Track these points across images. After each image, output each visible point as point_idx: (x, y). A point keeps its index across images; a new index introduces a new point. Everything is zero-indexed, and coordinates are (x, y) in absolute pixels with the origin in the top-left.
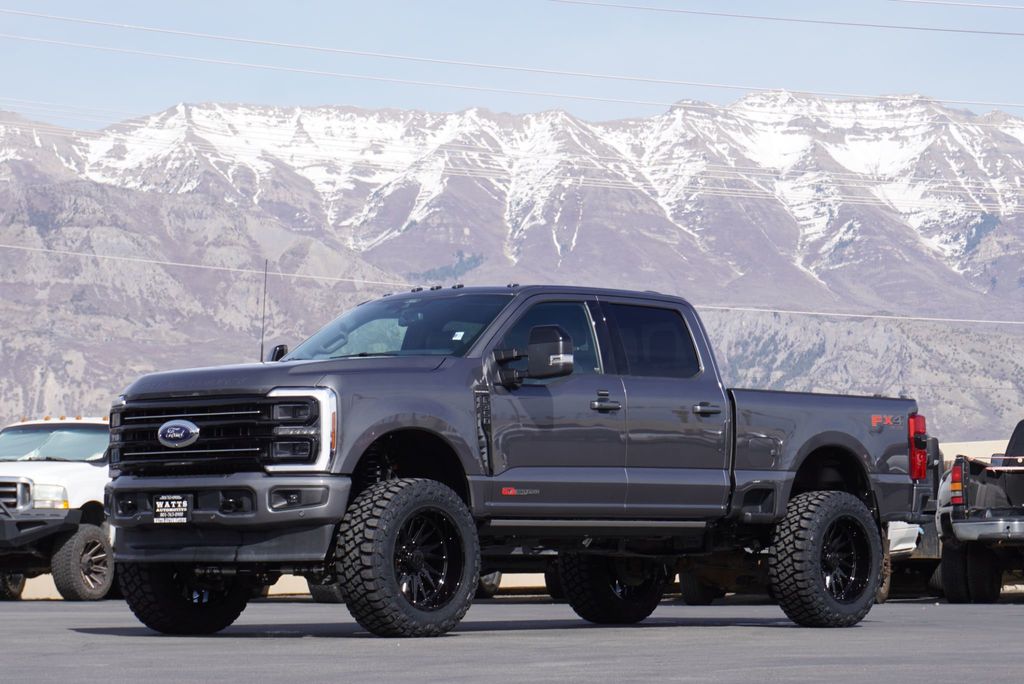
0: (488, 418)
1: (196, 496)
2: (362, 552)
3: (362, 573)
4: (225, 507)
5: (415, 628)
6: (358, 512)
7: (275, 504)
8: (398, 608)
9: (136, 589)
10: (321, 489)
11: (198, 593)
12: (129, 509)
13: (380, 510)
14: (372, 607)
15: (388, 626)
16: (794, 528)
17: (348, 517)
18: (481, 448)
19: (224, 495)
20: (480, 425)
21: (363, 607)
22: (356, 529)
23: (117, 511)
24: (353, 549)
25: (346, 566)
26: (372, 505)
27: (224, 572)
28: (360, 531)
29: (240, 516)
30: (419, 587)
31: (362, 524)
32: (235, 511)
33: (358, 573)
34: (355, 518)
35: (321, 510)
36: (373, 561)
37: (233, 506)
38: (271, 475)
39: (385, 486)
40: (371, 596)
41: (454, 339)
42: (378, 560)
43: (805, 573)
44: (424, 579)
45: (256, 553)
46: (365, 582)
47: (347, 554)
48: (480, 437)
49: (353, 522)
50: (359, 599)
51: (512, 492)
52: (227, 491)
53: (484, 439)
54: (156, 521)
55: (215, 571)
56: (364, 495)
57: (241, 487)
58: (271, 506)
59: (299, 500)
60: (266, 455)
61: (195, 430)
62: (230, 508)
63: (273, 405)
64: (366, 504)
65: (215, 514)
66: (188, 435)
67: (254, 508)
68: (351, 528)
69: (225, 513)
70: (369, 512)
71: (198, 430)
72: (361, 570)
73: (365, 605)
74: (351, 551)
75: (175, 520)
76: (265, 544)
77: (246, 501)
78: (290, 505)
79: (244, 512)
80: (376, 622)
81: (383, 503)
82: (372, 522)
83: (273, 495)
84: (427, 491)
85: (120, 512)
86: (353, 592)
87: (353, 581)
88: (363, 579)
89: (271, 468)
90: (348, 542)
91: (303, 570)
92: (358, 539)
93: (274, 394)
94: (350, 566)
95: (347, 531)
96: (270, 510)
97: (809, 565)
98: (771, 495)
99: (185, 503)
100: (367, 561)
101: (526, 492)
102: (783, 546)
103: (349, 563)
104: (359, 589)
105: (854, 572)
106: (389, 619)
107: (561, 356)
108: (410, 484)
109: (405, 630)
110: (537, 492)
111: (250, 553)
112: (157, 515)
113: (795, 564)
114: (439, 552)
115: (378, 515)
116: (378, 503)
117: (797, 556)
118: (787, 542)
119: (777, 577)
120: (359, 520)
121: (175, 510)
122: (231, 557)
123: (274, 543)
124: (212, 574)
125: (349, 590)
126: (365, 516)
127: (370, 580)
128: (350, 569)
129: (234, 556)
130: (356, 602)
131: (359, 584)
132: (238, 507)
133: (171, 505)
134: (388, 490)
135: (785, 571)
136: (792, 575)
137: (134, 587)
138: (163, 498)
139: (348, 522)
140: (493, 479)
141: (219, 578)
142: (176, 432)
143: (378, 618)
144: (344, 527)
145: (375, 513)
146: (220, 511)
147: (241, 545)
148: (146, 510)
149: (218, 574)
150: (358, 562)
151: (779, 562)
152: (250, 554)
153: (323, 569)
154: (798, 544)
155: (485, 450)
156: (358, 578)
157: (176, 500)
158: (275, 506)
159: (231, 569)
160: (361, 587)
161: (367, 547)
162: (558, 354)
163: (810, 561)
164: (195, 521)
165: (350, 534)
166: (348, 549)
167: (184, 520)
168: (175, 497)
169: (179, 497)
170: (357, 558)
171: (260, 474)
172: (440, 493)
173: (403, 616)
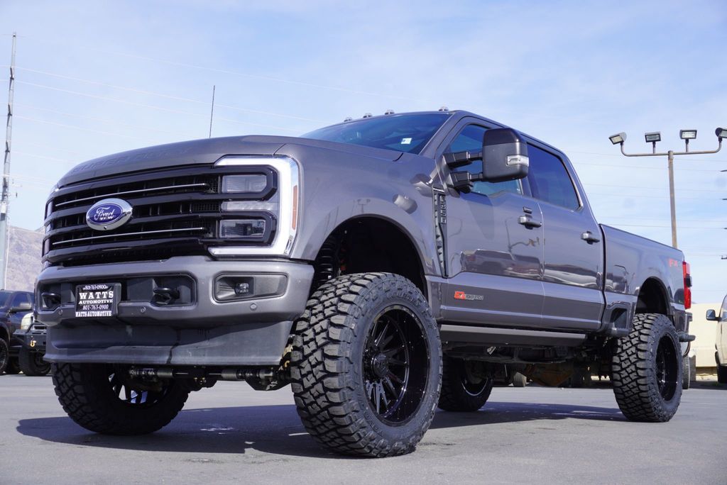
0: (445, 217)
1: (126, 285)
2: (325, 356)
3: (325, 381)
4: (159, 298)
5: (383, 447)
6: (320, 308)
7: (219, 293)
8: (366, 424)
9: (68, 391)
10: (278, 277)
11: (137, 392)
12: (54, 303)
13: (348, 306)
14: (335, 423)
15: (351, 446)
16: (634, 341)
17: (306, 314)
18: (439, 247)
19: (158, 283)
20: (437, 224)
21: (323, 423)
22: (317, 328)
23: (41, 304)
24: (314, 351)
25: (304, 372)
26: (336, 299)
27: (159, 374)
28: (323, 330)
29: (175, 308)
30: (381, 395)
31: (326, 321)
32: (170, 303)
33: (320, 380)
34: (315, 315)
35: (276, 304)
36: (340, 367)
37: (168, 296)
38: (215, 258)
39: (349, 280)
40: (335, 410)
41: (402, 143)
42: (346, 366)
43: (648, 379)
44: (386, 387)
45: (195, 355)
46: (328, 393)
47: (306, 357)
48: (437, 237)
49: (313, 320)
50: (319, 412)
51: (462, 296)
52: (161, 278)
53: (440, 239)
54: (78, 314)
55: (150, 373)
56: (325, 289)
57: (178, 273)
58: (215, 297)
59: (251, 290)
60: (211, 236)
61: (127, 208)
62: (165, 299)
63: (222, 175)
64: (329, 299)
65: (146, 306)
66: (118, 214)
67: (194, 298)
68: (310, 326)
69: (159, 305)
70: (333, 308)
71: (130, 209)
72: (324, 377)
73: (326, 420)
74: (311, 354)
75: (98, 314)
76: (206, 344)
77: (185, 291)
78: (239, 296)
79: (182, 304)
80: (338, 440)
81: (351, 298)
82: (338, 319)
83: (218, 284)
84: (397, 286)
85: (44, 306)
86: (311, 403)
87: (313, 391)
88: (326, 389)
89: (216, 251)
90: (306, 343)
91: (248, 375)
92: (320, 339)
93: (224, 162)
94: (309, 373)
95: (305, 330)
96: (213, 302)
97: (650, 372)
98: (624, 314)
99: (111, 294)
100: (332, 366)
101: (473, 297)
102: (626, 356)
103: (308, 368)
104: (320, 401)
105: (664, 377)
106: (355, 437)
107: (518, 157)
108: (379, 277)
109: (371, 449)
110: (481, 298)
111: (186, 354)
112: (79, 308)
113: (639, 371)
114: (401, 355)
115: (346, 311)
116: (343, 297)
117: (640, 365)
118: (630, 353)
119: (621, 381)
120: (320, 316)
121: (99, 302)
122: (163, 359)
123: (216, 343)
124: (147, 376)
125: (307, 402)
126: (328, 312)
127: (336, 390)
128: (310, 376)
129: (167, 358)
130: (315, 415)
131: (320, 395)
132: (175, 298)
133: (95, 296)
134: (353, 283)
135: (629, 376)
136: (636, 380)
137: (66, 388)
138: (87, 287)
139: (307, 320)
140: (448, 281)
141: (155, 380)
142: (105, 211)
143: (341, 436)
144: (302, 325)
145: (341, 309)
146: (152, 303)
147: (177, 345)
148: (70, 303)
149: (153, 376)
150: (320, 367)
151: (622, 369)
152: (187, 356)
153: (271, 374)
154: (641, 355)
155: (441, 250)
156: (319, 387)
157: (101, 290)
158: (220, 297)
159: (168, 372)
160: (323, 398)
161: (332, 350)
162: (515, 155)
163: (651, 369)
164: (122, 315)
165: (310, 333)
166: (307, 351)
167: (109, 313)
168: (100, 287)
169: (104, 287)
170: (318, 363)
171: (202, 258)
172: (408, 290)
173: (371, 433)
